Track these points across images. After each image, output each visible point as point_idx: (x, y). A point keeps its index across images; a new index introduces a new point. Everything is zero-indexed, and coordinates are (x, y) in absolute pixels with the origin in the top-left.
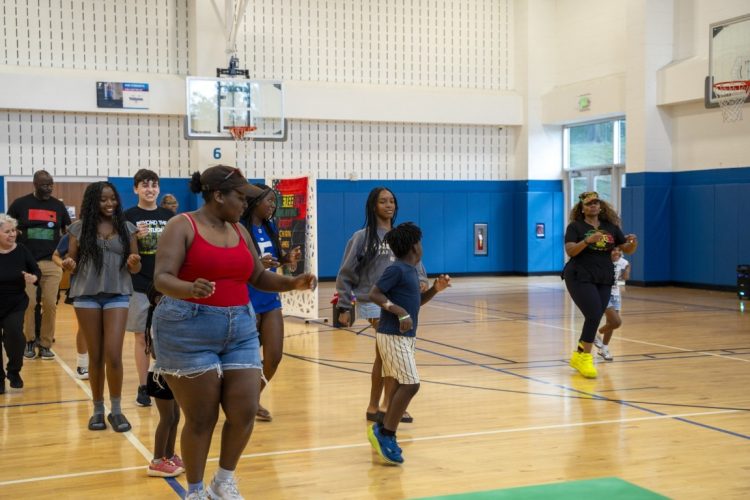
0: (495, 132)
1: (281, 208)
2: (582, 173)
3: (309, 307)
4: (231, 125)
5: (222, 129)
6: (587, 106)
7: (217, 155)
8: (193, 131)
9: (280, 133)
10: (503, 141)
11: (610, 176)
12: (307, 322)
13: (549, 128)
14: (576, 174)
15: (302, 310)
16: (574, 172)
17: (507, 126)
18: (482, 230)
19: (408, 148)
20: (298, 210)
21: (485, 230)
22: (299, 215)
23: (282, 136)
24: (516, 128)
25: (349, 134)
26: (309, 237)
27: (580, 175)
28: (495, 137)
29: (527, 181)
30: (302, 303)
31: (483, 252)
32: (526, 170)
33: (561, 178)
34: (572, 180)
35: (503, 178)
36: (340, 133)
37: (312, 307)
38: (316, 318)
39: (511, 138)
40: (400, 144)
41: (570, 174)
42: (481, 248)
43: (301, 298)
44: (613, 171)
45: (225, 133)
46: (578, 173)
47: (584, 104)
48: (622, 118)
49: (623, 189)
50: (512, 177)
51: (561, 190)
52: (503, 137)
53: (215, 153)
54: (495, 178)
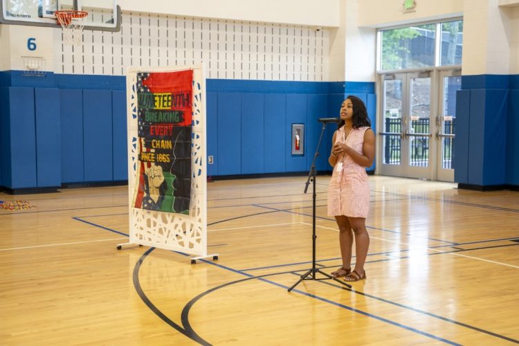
0: (312, 33)
1: (152, 111)
2: (397, 76)
3: (193, 240)
4: (55, 10)
5: (44, 14)
6: (413, 8)
7: (32, 46)
8: (8, 14)
9: (112, 21)
10: (319, 43)
11: (429, 79)
12: (193, 262)
13: (364, 30)
14: (391, 77)
15: (182, 244)
16: (387, 74)
17: (323, 28)
18: (298, 130)
19: (230, 47)
20: (181, 114)
21: (302, 130)
22: (182, 120)
23: (114, 25)
24: (332, 30)
25: (172, 29)
26: (194, 149)
27: (394, 78)
28: (312, 38)
29: (344, 83)
30: (181, 234)
31: (300, 152)
32: (342, 72)
33: (373, 81)
34: (385, 82)
35: (318, 80)
36: (163, 28)
37: (198, 241)
38: (205, 256)
39: (326, 40)
40: (222, 42)
41: (383, 77)
42: (298, 148)
43: (180, 227)
44: (434, 74)
45: (48, 19)
46: (391, 76)
47: (409, 5)
48: (460, 18)
49: (458, 92)
50: (327, 78)
51: (373, 92)
52: (319, 39)
53: (29, 44)
54: (311, 80)
